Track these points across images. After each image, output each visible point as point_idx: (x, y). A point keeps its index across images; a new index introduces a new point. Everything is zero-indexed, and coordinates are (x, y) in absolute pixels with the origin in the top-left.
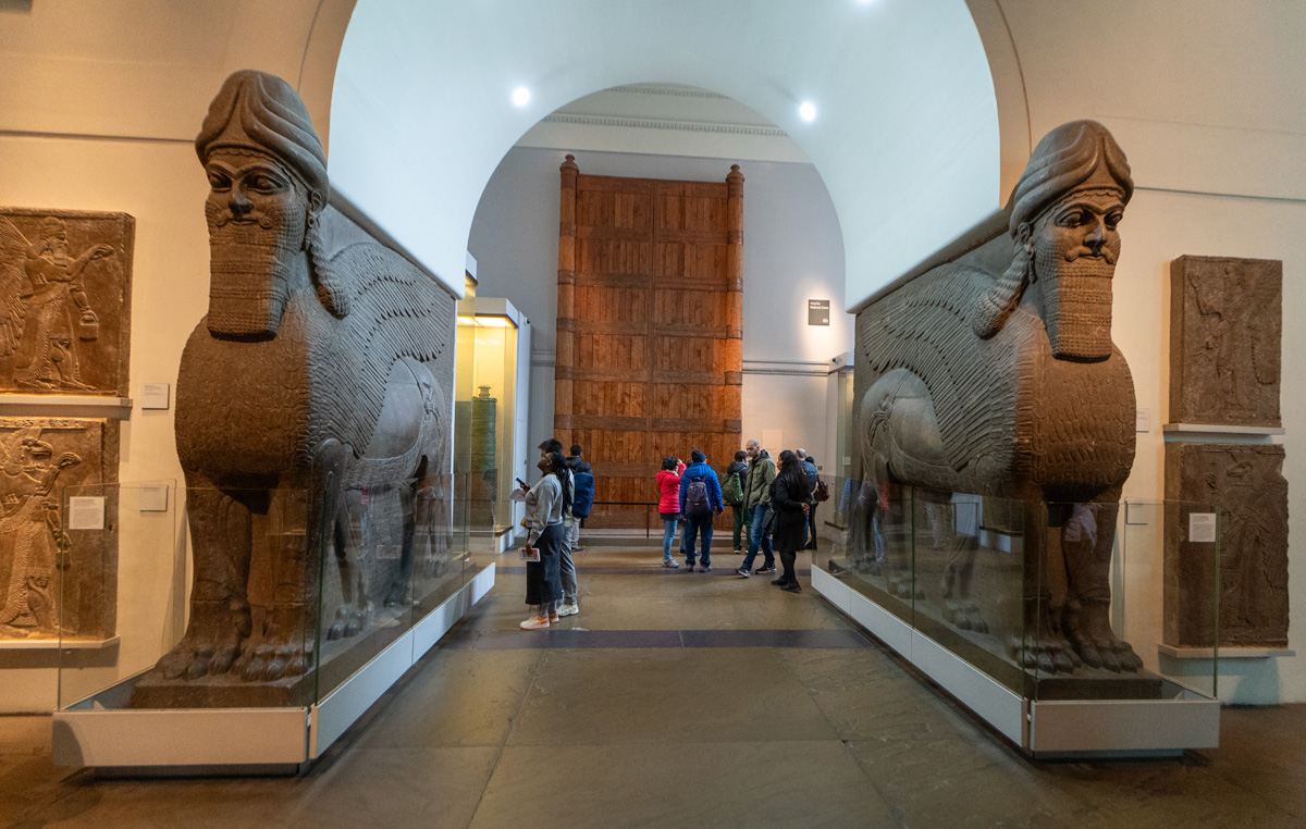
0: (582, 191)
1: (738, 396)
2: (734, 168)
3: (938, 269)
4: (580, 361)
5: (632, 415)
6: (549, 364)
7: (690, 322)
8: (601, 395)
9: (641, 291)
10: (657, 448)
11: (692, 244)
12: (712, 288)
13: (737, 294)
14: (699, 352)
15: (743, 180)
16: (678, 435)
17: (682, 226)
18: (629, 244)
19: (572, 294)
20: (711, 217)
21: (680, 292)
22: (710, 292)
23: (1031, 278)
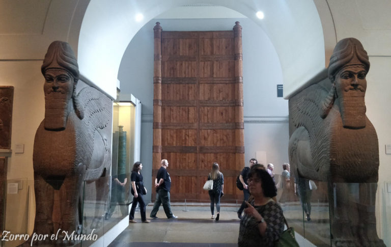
0: (164, 39)
1: (241, 135)
2: (237, 23)
4: (165, 120)
5: (190, 145)
6: (150, 121)
7: (217, 99)
8: (175, 136)
9: (193, 85)
10: (203, 161)
11: (217, 61)
12: (227, 82)
13: (240, 84)
14: (222, 114)
15: (241, 29)
16: (212, 155)
17: (212, 53)
18: (187, 63)
19: (160, 88)
20: (226, 48)
21: (212, 84)
22: (226, 84)
23: (336, 96)
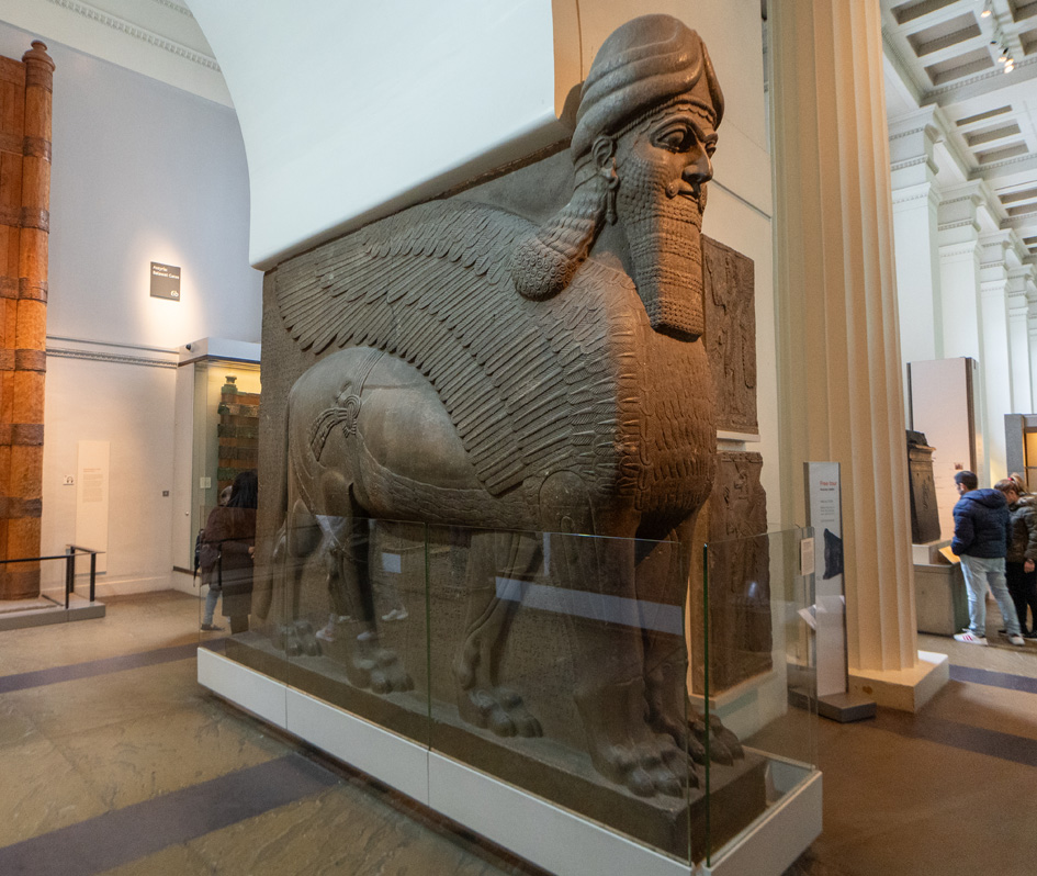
1: (39, 388)
2: (36, 44)
3: (424, 206)
13: (40, 234)
15: (53, 69)
